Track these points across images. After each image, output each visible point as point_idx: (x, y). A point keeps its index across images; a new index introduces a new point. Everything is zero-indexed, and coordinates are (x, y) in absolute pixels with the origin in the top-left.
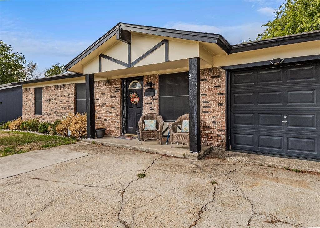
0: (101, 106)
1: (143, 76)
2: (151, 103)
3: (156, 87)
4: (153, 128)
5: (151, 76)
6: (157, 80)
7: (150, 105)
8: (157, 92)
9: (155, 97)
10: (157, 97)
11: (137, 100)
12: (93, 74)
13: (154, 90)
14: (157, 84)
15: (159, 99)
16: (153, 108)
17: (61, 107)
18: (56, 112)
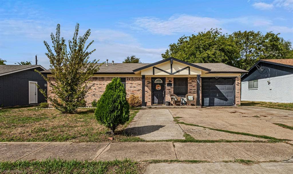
0: (137, 91)
1: (165, 78)
2: (170, 90)
5: (169, 77)
6: (173, 80)
7: (169, 91)
8: (173, 85)
9: (172, 87)
10: (173, 86)
11: (160, 88)
12: (145, 75)
13: (172, 84)
14: (173, 82)
15: (174, 88)
16: (171, 91)
17: (100, 91)
18: (94, 95)
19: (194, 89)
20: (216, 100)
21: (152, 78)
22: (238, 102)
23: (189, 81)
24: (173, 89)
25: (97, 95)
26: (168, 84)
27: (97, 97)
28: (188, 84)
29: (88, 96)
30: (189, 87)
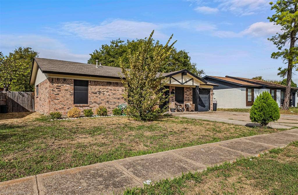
1: (169, 86)
13: (174, 92)
16: (173, 99)
17: (114, 98)
18: (108, 102)
20: (199, 107)
23: (185, 91)
24: (174, 97)
25: (111, 102)
26: (171, 92)
27: (111, 104)
28: (185, 93)
29: (101, 103)
30: (185, 96)
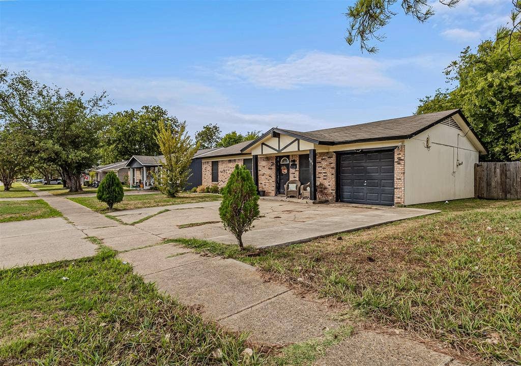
0: (262, 175)
1: (290, 155)
3: (297, 163)
4: (294, 189)
5: (294, 155)
6: (298, 158)
7: (294, 175)
8: (298, 166)
9: (296, 169)
10: (298, 169)
11: (286, 171)
12: (258, 155)
13: (296, 165)
14: (298, 161)
15: (299, 171)
19: (324, 173)
20: (364, 193)
21: (277, 157)
22: (399, 198)
24: (297, 173)
